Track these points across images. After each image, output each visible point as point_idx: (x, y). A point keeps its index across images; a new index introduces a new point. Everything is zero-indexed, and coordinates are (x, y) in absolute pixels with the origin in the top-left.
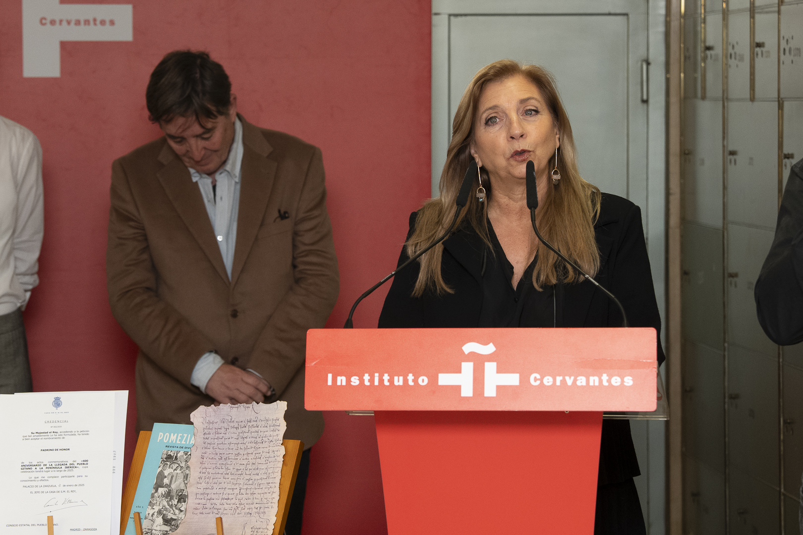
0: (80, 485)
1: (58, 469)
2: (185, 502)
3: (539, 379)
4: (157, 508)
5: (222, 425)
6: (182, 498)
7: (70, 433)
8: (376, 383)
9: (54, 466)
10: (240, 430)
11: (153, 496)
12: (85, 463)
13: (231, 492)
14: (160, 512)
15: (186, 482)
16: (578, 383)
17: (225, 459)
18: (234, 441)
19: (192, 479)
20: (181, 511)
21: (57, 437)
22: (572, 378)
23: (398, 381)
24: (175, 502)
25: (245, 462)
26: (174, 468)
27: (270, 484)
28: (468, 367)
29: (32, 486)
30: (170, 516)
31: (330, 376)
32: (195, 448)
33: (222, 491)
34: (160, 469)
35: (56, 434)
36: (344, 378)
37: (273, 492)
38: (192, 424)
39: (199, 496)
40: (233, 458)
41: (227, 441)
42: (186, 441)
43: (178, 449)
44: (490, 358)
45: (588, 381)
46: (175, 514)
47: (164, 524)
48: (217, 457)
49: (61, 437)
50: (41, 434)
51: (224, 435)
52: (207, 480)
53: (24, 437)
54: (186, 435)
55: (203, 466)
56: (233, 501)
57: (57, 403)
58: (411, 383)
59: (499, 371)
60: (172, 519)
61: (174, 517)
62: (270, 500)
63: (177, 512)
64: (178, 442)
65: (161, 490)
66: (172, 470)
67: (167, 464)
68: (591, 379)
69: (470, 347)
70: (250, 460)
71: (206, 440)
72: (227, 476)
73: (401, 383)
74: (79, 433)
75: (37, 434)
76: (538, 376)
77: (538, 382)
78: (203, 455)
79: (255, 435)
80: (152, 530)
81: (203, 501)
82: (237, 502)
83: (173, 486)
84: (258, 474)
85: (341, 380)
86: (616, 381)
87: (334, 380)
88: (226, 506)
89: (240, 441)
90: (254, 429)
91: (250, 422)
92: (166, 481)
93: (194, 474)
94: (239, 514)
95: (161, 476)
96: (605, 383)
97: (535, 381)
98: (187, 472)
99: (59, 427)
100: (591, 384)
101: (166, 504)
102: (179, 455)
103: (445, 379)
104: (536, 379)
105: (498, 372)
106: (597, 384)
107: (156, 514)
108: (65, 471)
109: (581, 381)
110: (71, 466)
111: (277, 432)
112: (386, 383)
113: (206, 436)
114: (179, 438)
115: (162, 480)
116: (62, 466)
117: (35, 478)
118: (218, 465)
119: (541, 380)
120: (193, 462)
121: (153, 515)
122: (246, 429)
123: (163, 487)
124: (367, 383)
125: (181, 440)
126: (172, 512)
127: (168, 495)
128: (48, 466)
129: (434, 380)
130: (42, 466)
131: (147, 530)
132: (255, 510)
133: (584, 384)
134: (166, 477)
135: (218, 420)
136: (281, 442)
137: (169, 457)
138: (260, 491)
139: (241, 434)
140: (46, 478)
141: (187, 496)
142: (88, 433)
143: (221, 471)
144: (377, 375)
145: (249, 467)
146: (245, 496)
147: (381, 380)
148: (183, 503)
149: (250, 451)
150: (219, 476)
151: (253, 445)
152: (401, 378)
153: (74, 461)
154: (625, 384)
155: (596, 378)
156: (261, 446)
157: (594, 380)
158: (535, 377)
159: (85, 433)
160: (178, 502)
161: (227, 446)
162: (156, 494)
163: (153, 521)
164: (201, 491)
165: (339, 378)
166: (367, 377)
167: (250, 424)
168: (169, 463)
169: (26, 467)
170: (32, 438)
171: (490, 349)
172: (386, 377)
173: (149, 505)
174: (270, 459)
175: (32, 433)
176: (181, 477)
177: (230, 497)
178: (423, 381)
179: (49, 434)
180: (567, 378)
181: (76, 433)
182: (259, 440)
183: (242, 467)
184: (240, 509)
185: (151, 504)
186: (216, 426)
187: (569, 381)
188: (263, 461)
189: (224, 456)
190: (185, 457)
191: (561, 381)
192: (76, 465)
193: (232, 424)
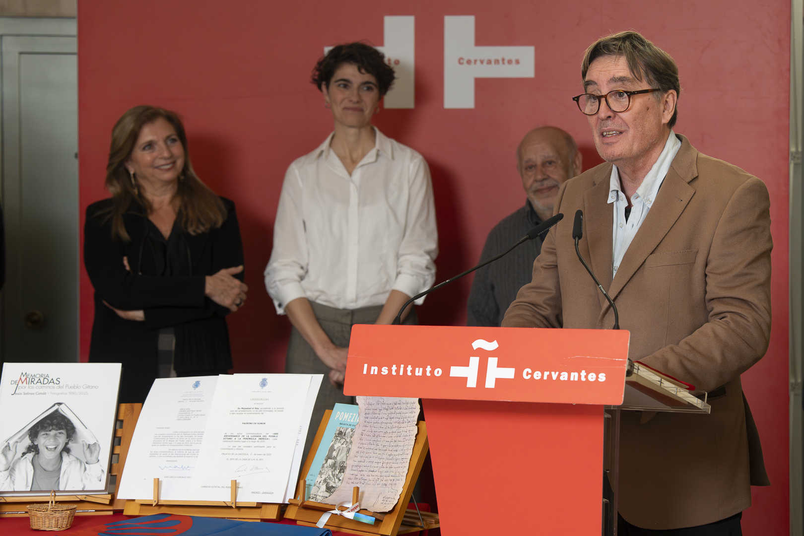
0: (268, 454)
1: (253, 440)
2: (343, 472)
3: (530, 374)
4: (324, 477)
5: (378, 406)
6: (342, 469)
7: (268, 410)
8: (401, 373)
9: (250, 437)
10: (389, 411)
11: (323, 467)
12: (275, 435)
13: (376, 465)
14: (325, 481)
15: (347, 455)
16: (562, 378)
17: (377, 437)
18: (384, 420)
19: (352, 453)
20: (340, 480)
21: (258, 412)
22: (557, 373)
23: (419, 372)
24: (337, 472)
25: (390, 439)
26: (342, 442)
27: (404, 460)
28: (474, 361)
29: (229, 454)
30: (331, 484)
31: (366, 366)
32: (358, 425)
33: (370, 464)
34: (333, 443)
35: (257, 410)
36: (376, 368)
37: (405, 467)
38: (357, 404)
39: (354, 468)
40: (382, 435)
41: (380, 421)
42: (354, 420)
43: (348, 427)
44: (493, 354)
45: (569, 377)
46: (335, 483)
47: (326, 491)
48: (372, 434)
49: (261, 412)
50: (246, 410)
51: (378, 415)
52: (362, 454)
53: (231, 411)
54: (355, 414)
55: (362, 442)
56: (376, 473)
57: (264, 383)
58: (428, 374)
59: (500, 365)
60: (333, 487)
61: (334, 485)
62: (401, 473)
63: (337, 480)
64: (349, 420)
65: (330, 462)
66: (340, 444)
67: (338, 439)
68: (572, 374)
69: (478, 344)
70: (393, 438)
71: (366, 419)
72: (376, 451)
73: (420, 374)
74: (276, 410)
75: (242, 410)
76: (530, 371)
77: (529, 376)
78: (363, 432)
79: (399, 415)
80: (317, 495)
81: (356, 473)
82: (379, 474)
83: (338, 458)
84: (397, 451)
85: (374, 370)
86: (592, 377)
87: (369, 370)
88: (371, 478)
89: (389, 421)
90: (398, 411)
91: (396, 404)
92: (335, 454)
93: (354, 448)
94: (378, 484)
95: (332, 449)
96: (583, 379)
97: (527, 375)
98: (350, 446)
99: (261, 404)
100: (572, 379)
101: (330, 473)
102: (347, 432)
103: (456, 371)
104: (528, 374)
105: (498, 366)
106: (576, 379)
107: (322, 482)
108: (258, 441)
109: (564, 376)
110: (264, 438)
111: (414, 414)
112: (409, 374)
113: (367, 416)
114: (350, 417)
115: (332, 453)
116: (256, 438)
117: (233, 447)
118: (371, 442)
119: (532, 374)
120: (356, 436)
121: (320, 482)
122: (393, 411)
123: (331, 459)
124: (394, 373)
125: (351, 419)
126: (333, 481)
127: (333, 466)
128: (245, 437)
129: (446, 372)
130: (241, 437)
131: (313, 496)
132: (390, 482)
133: (566, 379)
134: (335, 450)
135: (375, 402)
136: (416, 423)
137: (340, 433)
138: (396, 465)
139: (389, 415)
140: (242, 448)
141: (345, 467)
142: (283, 410)
143: (372, 447)
144: (402, 366)
145: (392, 444)
146: (385, 469)
147: (405, 371)
148: (342, 473)
149: (394, 430)
150: (370, 451)
151: (397, 425)
152: (421, 369)
153: (267, 434)
154: (599, 380)
155: (576, 374)
156: (402, 425)
157: (574, 376)
158: (528, 372)
159: (281, 410)
160: (339, 472)
161: (379, 425)
162: (325, 465)
163: (319, 488)
164: (356, 463)
165: (373, 368)
166: (394, 368)
167: (396, 406)
168: (339, 438)
169: (228, 438)
170: (238, 412)
171: (493, 346)
172: (409, 368)
173: (319, 474)
174: (407, 438)
175: (238, 408)
176: (345, 450)
177: (375, 469)
178: (438, 372)
179: (251, 410)
180: (553, 373)
181: (273, 410)
182: (401, 420)
183: (387, 444)
184: (380, 480)
185: (321, 473)
186: (373, 407)
187: (554, 376)
188: (401, 439)
189: (377, 434)
190: (351, 433)
191: (548, 376)
192: (268, 437)
193: (384, 406)
